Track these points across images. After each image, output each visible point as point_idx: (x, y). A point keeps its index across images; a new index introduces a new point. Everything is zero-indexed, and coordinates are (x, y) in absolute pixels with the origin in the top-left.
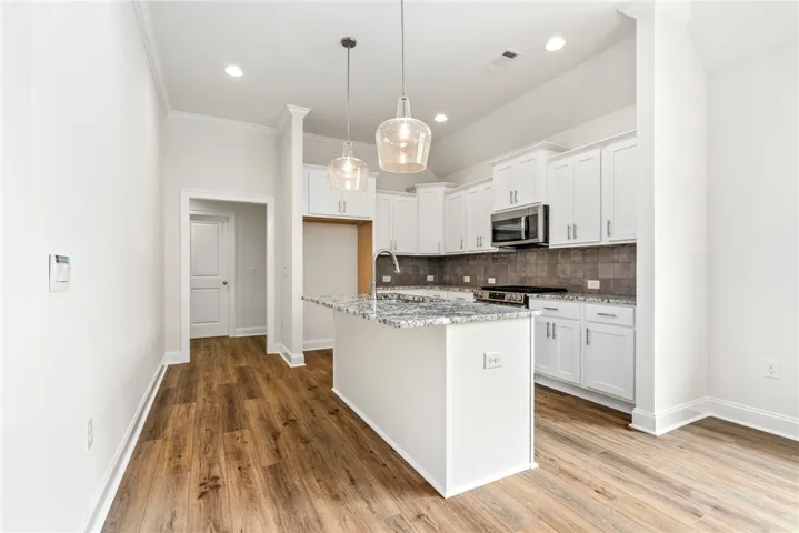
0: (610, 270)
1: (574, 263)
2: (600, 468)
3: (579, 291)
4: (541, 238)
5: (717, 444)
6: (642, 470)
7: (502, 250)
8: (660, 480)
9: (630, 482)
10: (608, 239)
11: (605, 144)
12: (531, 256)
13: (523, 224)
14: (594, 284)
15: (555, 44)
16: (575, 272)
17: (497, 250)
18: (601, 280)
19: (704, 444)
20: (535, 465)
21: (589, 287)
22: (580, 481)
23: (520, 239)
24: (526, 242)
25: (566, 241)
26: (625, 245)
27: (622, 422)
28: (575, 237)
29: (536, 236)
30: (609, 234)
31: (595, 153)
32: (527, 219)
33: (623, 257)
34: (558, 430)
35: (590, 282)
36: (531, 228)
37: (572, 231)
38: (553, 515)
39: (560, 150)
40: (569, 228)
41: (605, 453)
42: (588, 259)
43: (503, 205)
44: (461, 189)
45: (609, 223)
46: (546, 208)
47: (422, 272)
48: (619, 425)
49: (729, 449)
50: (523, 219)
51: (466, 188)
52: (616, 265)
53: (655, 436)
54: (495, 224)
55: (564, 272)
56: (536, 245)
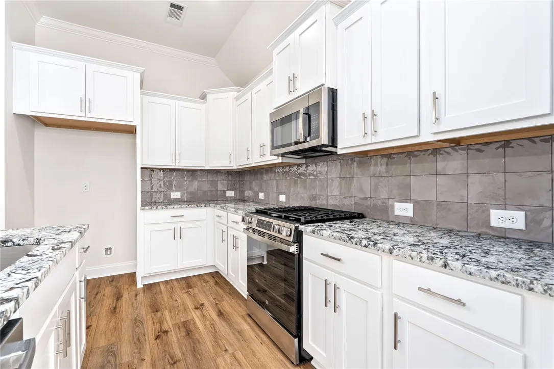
0: (430, 187)
1: (374, 176)
4: (324, 139)
13: (301, 121)
14: (403, 209)
16: (376, 188)
18: (416, 203)
21: (397, 212)
23: (299, 142)
24: (306, 145)
28: (375, 133)
29: (318, 137)
30: (436, 120)
32: (308, 115)
33: (454, 165)
35: (397, 205)
37: (370, 122)
40: (365, 117)
42: (396, 169)
44: (248, 90)
45: (435, 98)
46: (333, 93)
47: (220, 187)
50: (301, 113)
51: (251, 88)
52: (440, 180)
54: (273, 125)
55: (361, 190)
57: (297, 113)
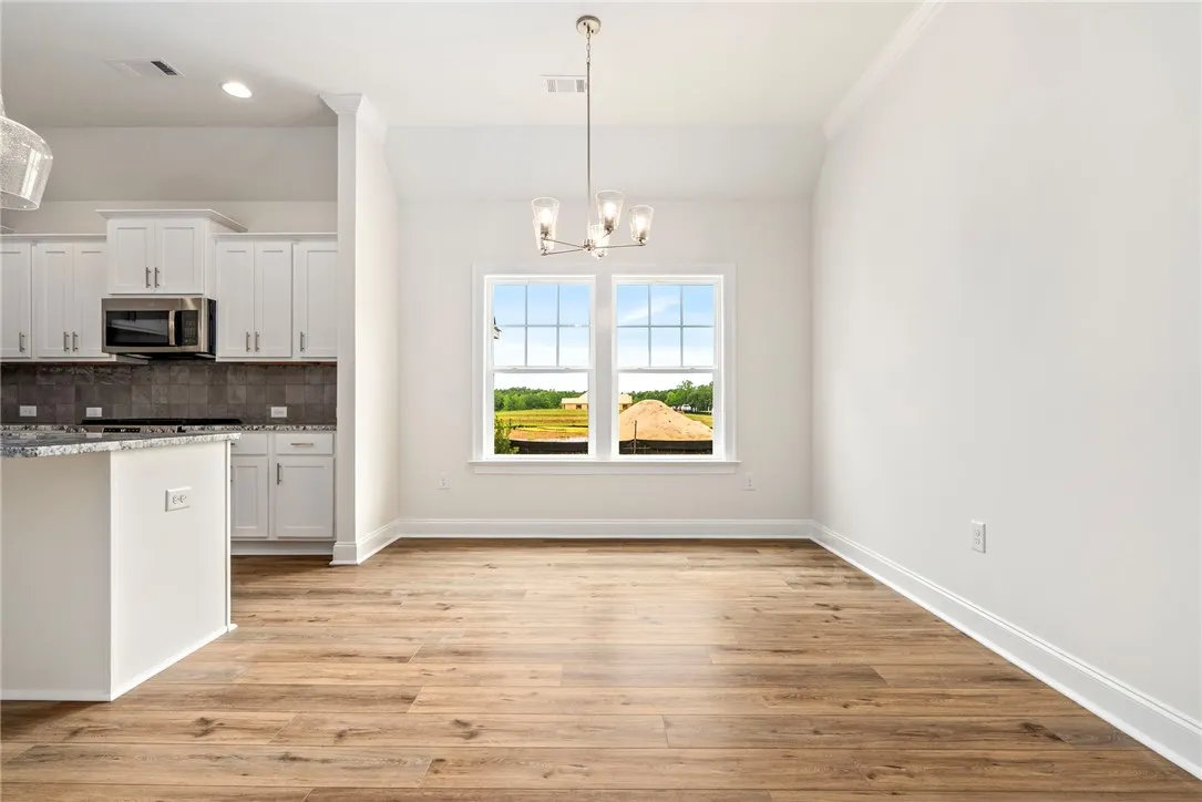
0: (300, 393)
1: (251, 383)
2: (309, 605)
3: (262, 421)
4: (203, 346)
5: (407, 556)
6: (349, 592)
7: (123, 360)
8: (366, 593)
9: (342, 604)
10: (302, 354)
11: (297, 239)
12: (181, 373)
13: (172, 323)
14: (279, 412)
15: (237, 90)
17: (114, 359)
18: (289, 406)
19: (398, 559)
20: (232, 627)
21: (273, 415)
22: (291, 620)
23: (168, 345)
24: (177, 349)
25: (245, 354)
26: (318, 363)
27: (323, 563)
28: (257, 349)
29: (195, 342)
30: (302, 349)
31: (285, 245)
32: (178, 315)
33: (316, 378)
34: (251, 591)
35: (273, 409)
36: (187, 331)
37: (253, 340)
38: (270, 654)
39: (235, 227)
40: (248, 336)
41: (311, 592)
42: (271, 379)
43: (129, 286)
44: (25, 239)
45: (302, 335)
46: (212, 304)
48: (321, 566)
49: (418, 555)
50: (172, 315)
51: (35, 241)
52: (307, 387)
53: (357, 565)
54: (110, 316)
55: (235, 396)
56: (193, 356)
57: (168, 312)
